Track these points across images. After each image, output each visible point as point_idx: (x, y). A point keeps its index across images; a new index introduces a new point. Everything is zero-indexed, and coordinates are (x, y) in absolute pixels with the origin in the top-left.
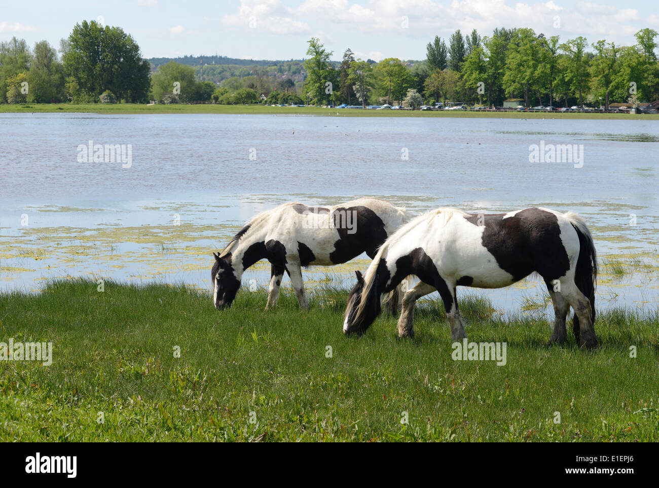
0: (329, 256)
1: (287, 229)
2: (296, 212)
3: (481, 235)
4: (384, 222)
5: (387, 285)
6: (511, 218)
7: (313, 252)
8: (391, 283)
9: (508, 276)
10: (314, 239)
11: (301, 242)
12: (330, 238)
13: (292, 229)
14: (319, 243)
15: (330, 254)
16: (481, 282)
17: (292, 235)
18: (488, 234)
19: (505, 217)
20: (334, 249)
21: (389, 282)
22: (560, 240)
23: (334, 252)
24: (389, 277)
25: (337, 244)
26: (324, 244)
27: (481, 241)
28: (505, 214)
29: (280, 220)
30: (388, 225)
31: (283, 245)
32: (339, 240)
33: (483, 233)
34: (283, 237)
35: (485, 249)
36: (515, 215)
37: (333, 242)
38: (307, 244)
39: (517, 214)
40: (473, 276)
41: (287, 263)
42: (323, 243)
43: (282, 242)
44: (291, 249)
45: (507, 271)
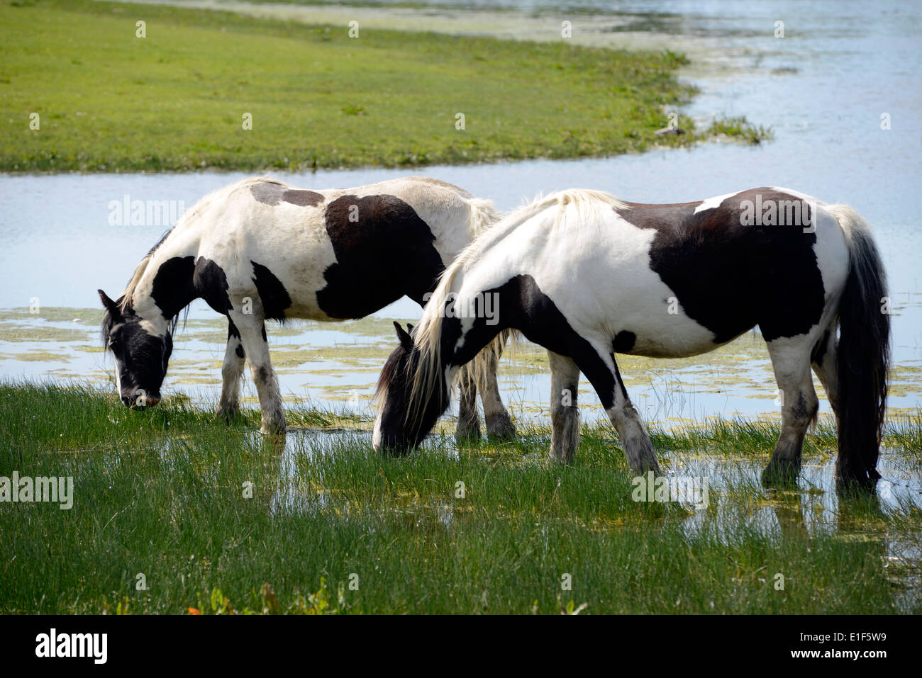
0: (315, 297)
1: (230, 234)
2: (252, 198)
3: (648, 247)
4: (435, 232)
5: (455, 350)
6: (712, 211)
7: (286, 286)
8: (465, 344)
9: (703, 333)
10: (284, 259)
11: (259, 263)
12: (314, 259)
13: (240, 236)
14: (294, 267)
15: (318, 293)
16: (651, 342)
17: (240, 248)
18: (662, 246)
19: (699, 209)
20: (324, 284)
21: (461, 342)
22: (813, 257)
23: (325, 289)
24: (460, 333)
25: (330, 273)
26: (304, 271)
27: (647, 259)
28: (700, 203)
29: (220, 214)
30: (442, 238)
31: (221, 269)
32: (334, 264)
33: (653, 244)
34: (221, 252)
35: (655, 277)
36: (722, 204)
37: (322, 268)
38: (269, 268)
39: (725, 200)
40: (635, 330)
41: (231, 308)
42: (301, 269)
43: (219, 264)
44: (238, 277)
45: (701, 322)
